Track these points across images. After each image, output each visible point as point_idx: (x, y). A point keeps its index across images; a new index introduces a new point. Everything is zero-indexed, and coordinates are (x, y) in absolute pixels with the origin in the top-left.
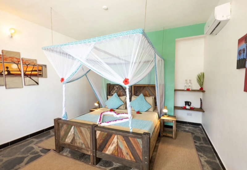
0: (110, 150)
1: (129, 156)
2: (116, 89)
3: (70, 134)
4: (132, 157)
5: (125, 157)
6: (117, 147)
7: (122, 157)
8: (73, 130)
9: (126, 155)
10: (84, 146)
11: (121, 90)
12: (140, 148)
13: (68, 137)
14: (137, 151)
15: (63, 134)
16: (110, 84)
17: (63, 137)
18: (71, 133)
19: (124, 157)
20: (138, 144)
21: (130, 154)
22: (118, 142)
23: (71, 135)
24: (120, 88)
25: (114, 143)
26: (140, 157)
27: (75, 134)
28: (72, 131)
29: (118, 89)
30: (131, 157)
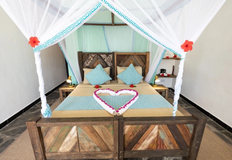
0: (145, 144)
1: (172, 145)
2: (92, 59)
3: (67, 139)
4: (177, 145)
5: (167, 147)
6: (156, 139)
7: (163, 148)
8: (76, 131)
9: (169, 145)
10: (98, 150)
11: (100, 61)
12: (189, 133)
13: (63, 143)
14: (185, 137)
15: (52, 141)
16: (82, 52)
17: (53, 146)
18: (71, 137)
19: (165, 148)
20: (187, 130)
21: (175, 142)
22: (158, 132)
23: (70, 140)
24: (98, 58)
25: (152, 135)
26: (187, 143)
27: (80, 136)
28: (74, 134)
29: (95, 59)
30: (174, 146)
